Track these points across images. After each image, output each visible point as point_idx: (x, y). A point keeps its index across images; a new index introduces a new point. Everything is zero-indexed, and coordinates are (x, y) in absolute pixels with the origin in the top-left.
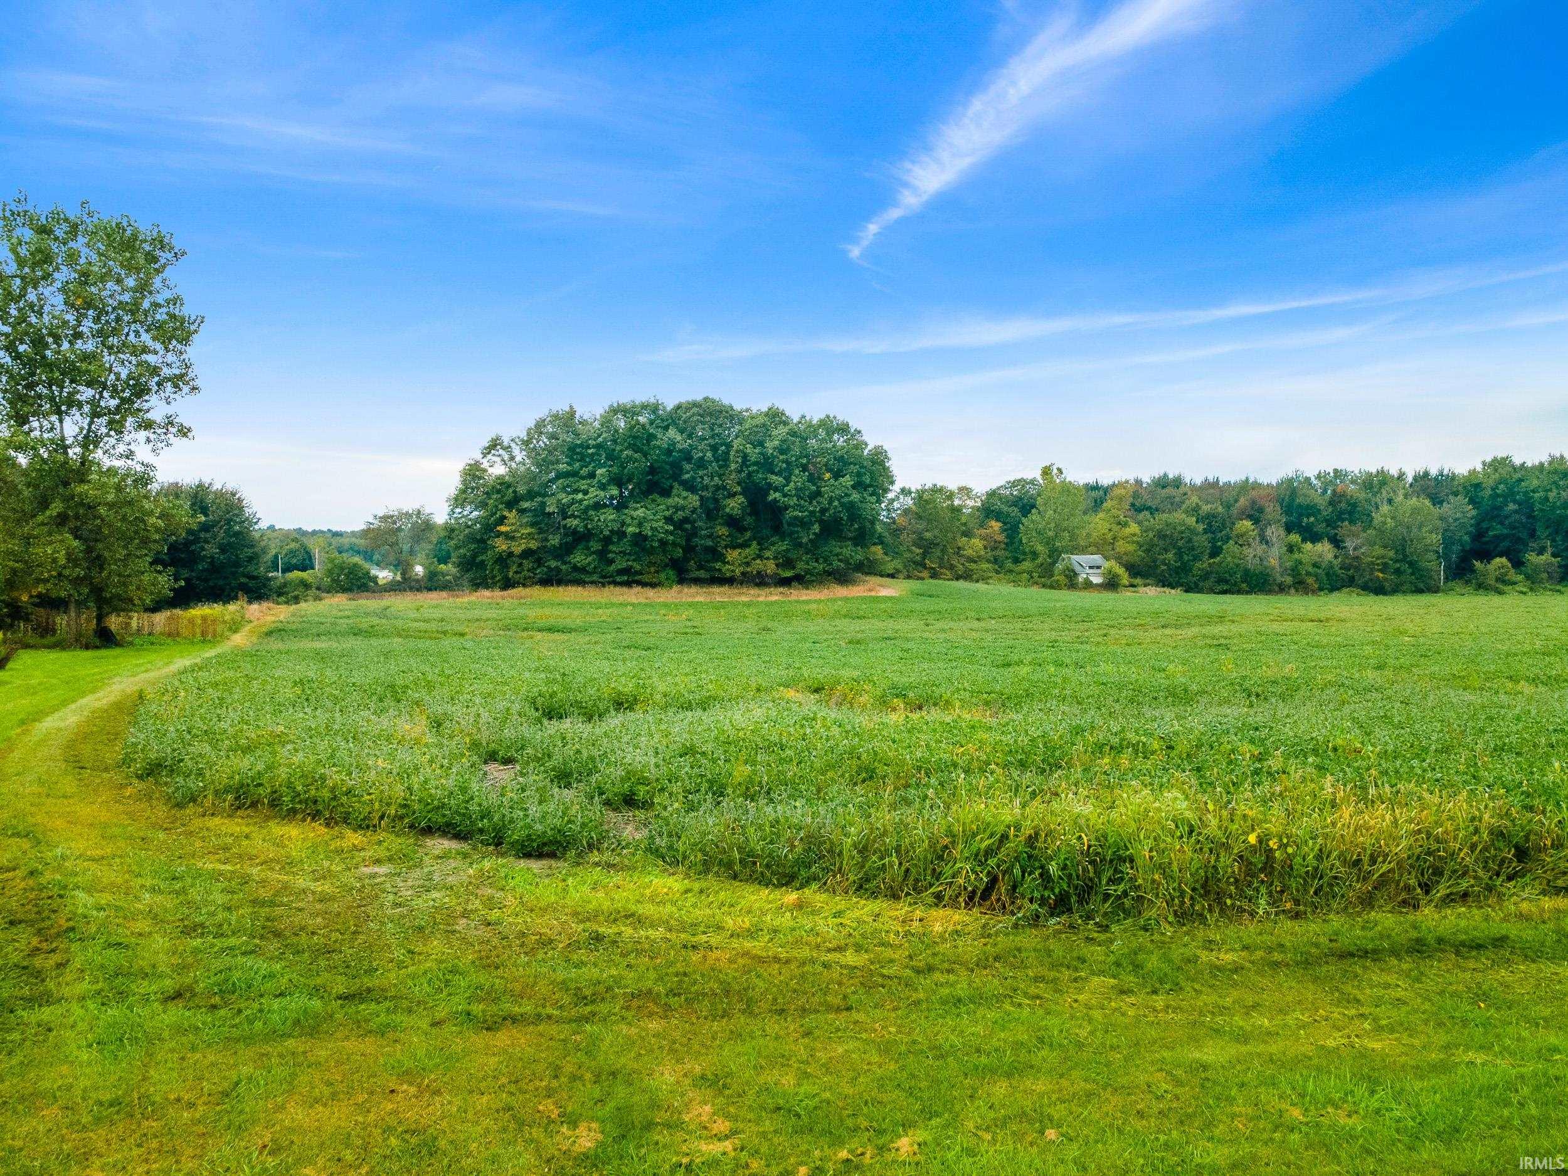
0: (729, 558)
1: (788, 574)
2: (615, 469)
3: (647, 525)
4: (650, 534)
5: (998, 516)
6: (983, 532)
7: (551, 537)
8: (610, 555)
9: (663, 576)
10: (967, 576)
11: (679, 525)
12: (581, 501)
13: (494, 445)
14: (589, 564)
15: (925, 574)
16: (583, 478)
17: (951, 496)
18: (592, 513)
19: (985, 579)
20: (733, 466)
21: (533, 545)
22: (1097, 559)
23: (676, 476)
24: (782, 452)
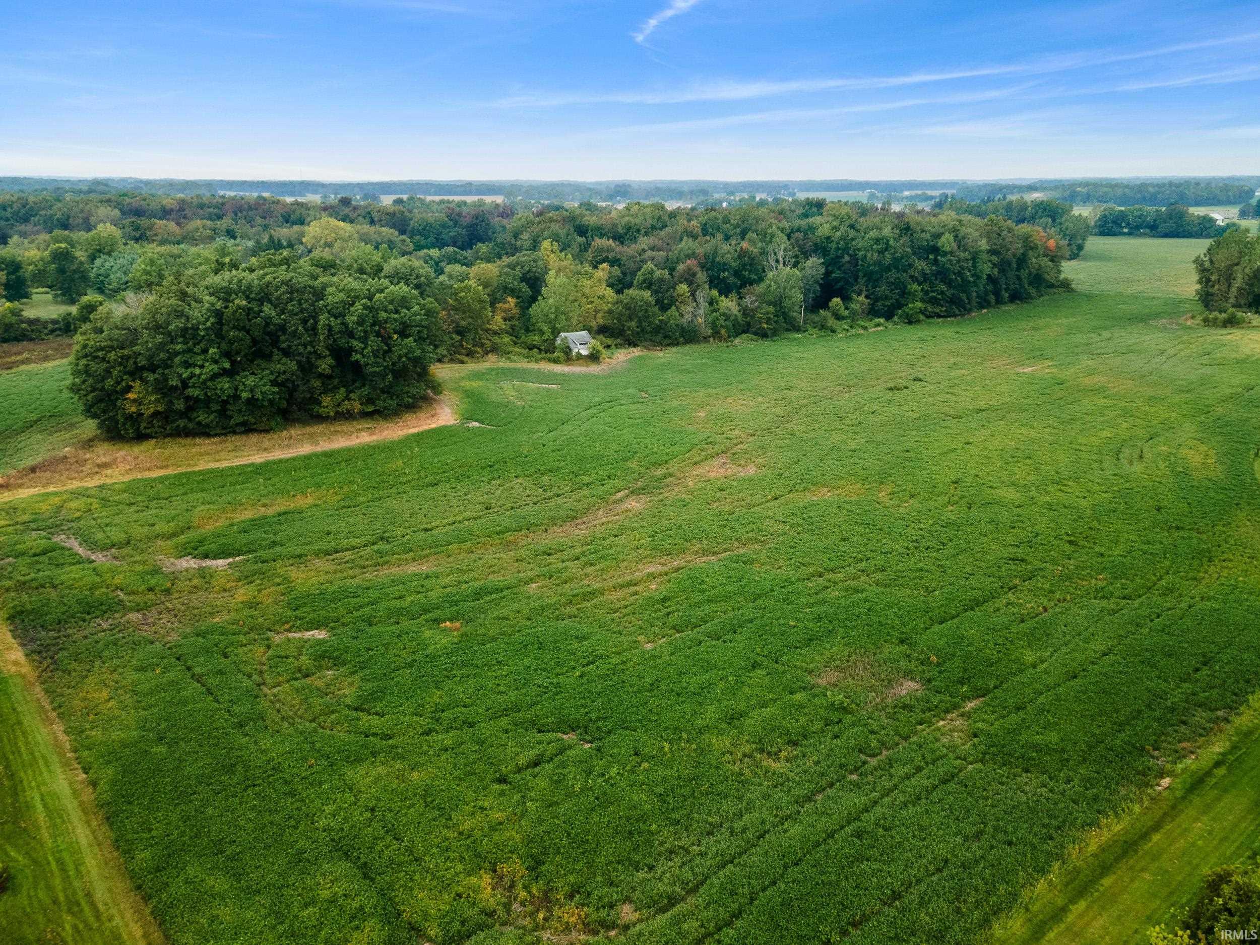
0: (324, 403)
1: (370, 408)
2: (225, 347)
3: (258, 391)
4: (261, 398)
5: (512, 292)
6: (502, 305)
7: (175, 401)
8: (229, 413)
9: (273, 424)
10: (493, 351)
11: (282, 385)
12: (199, 376)
14: (212, 421)
16: (197, 354)
18: (209, 384)
19: (507, 353)
20: (321, 336)
21: (160, 408)
22: (584, 335)
23: (275, 343)
24: (360, 323)
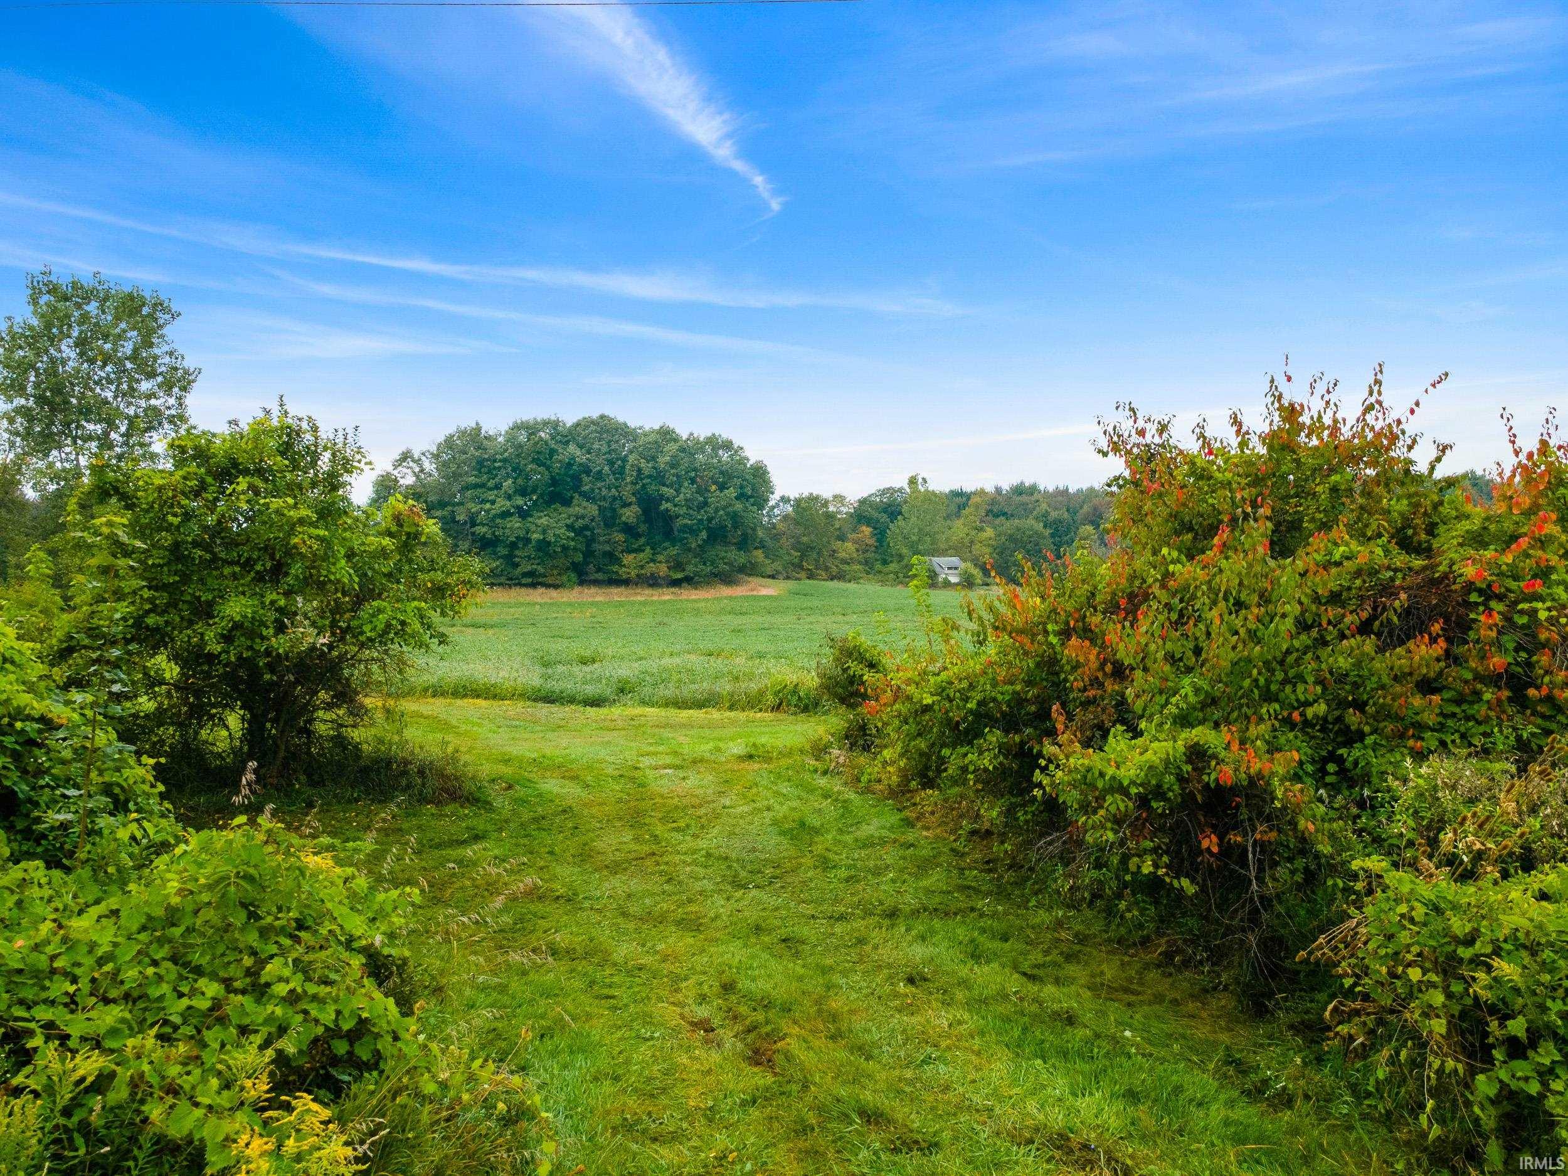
0: (625, 562)
1: (679, 576)
2: (520, 481)
3: (550, 533)
4: (553, 540)
5: (868, 521)
6: (854, 536)
8: (517, 560)
9: (565, 578)
10: (840, 577)
11: (579, 532)
12: (489, 510)
13: (405, 457)
15: (803, 575)
16: (490, 489)
17: (826, 503)
18: (498, 521)
19: (855, 579)
20: (628, 479)
22: (955, 560)
23: (577, 488)
24: (673, 466)
